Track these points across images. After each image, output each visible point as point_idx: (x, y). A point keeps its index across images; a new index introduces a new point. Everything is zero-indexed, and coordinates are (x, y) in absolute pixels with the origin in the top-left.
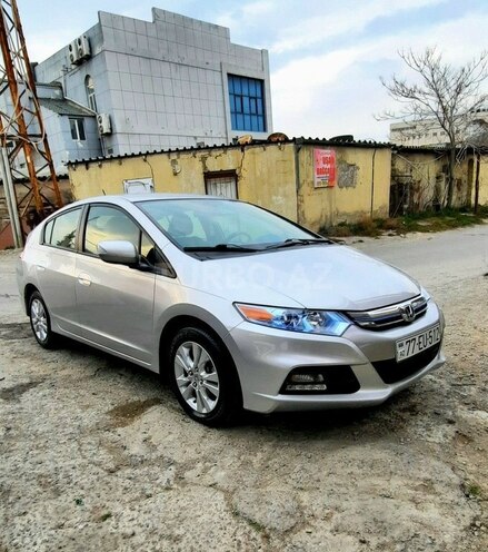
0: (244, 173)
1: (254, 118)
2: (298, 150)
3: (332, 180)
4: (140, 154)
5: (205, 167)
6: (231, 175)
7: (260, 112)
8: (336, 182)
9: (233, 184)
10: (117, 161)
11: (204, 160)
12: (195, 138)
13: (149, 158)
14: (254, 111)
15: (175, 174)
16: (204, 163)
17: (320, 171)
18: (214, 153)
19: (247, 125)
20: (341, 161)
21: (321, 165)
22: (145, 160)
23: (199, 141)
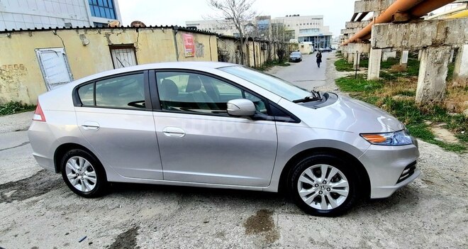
0: (140, 46)
1: (107, 10)
2: (175, 33)
3: (193, 52)
4: (50, 29)
5: (109, 42)
6: (131, 47)
7: (110, 6)
8: (195, 54)
9: (133, 53)
10: (27, 33)
11: (107, 36)
12: (63, 19)
13: (58, 32)
14: (106, 5)
15: (85, 45)
16: (108, 38)
17: (187, 47)
18: (116, 31)
19: (103, 13)
20: (196, 42)
21: (188, 44)
22: (55, 34)
23: (67, 22)
